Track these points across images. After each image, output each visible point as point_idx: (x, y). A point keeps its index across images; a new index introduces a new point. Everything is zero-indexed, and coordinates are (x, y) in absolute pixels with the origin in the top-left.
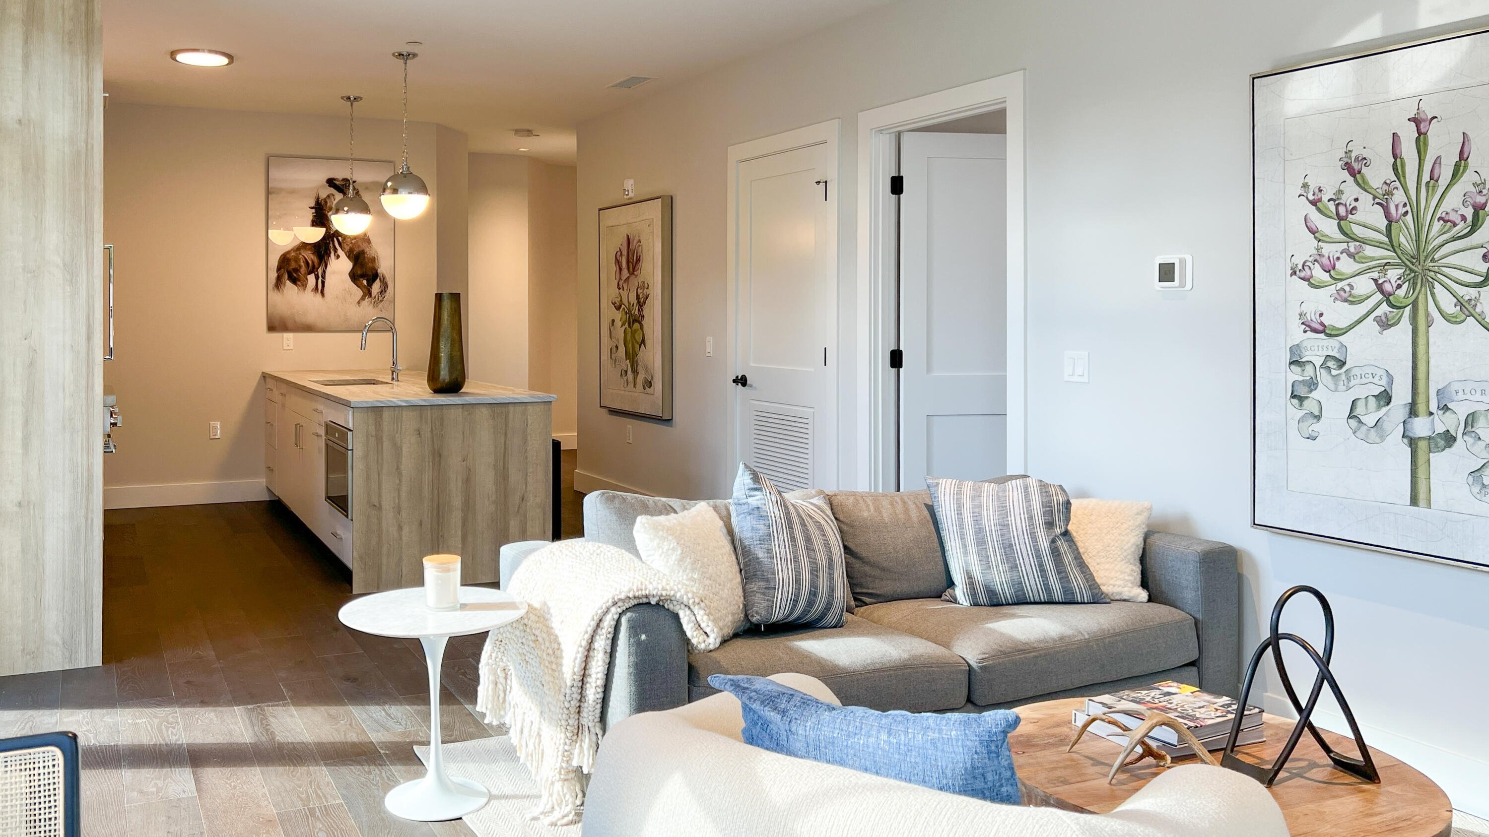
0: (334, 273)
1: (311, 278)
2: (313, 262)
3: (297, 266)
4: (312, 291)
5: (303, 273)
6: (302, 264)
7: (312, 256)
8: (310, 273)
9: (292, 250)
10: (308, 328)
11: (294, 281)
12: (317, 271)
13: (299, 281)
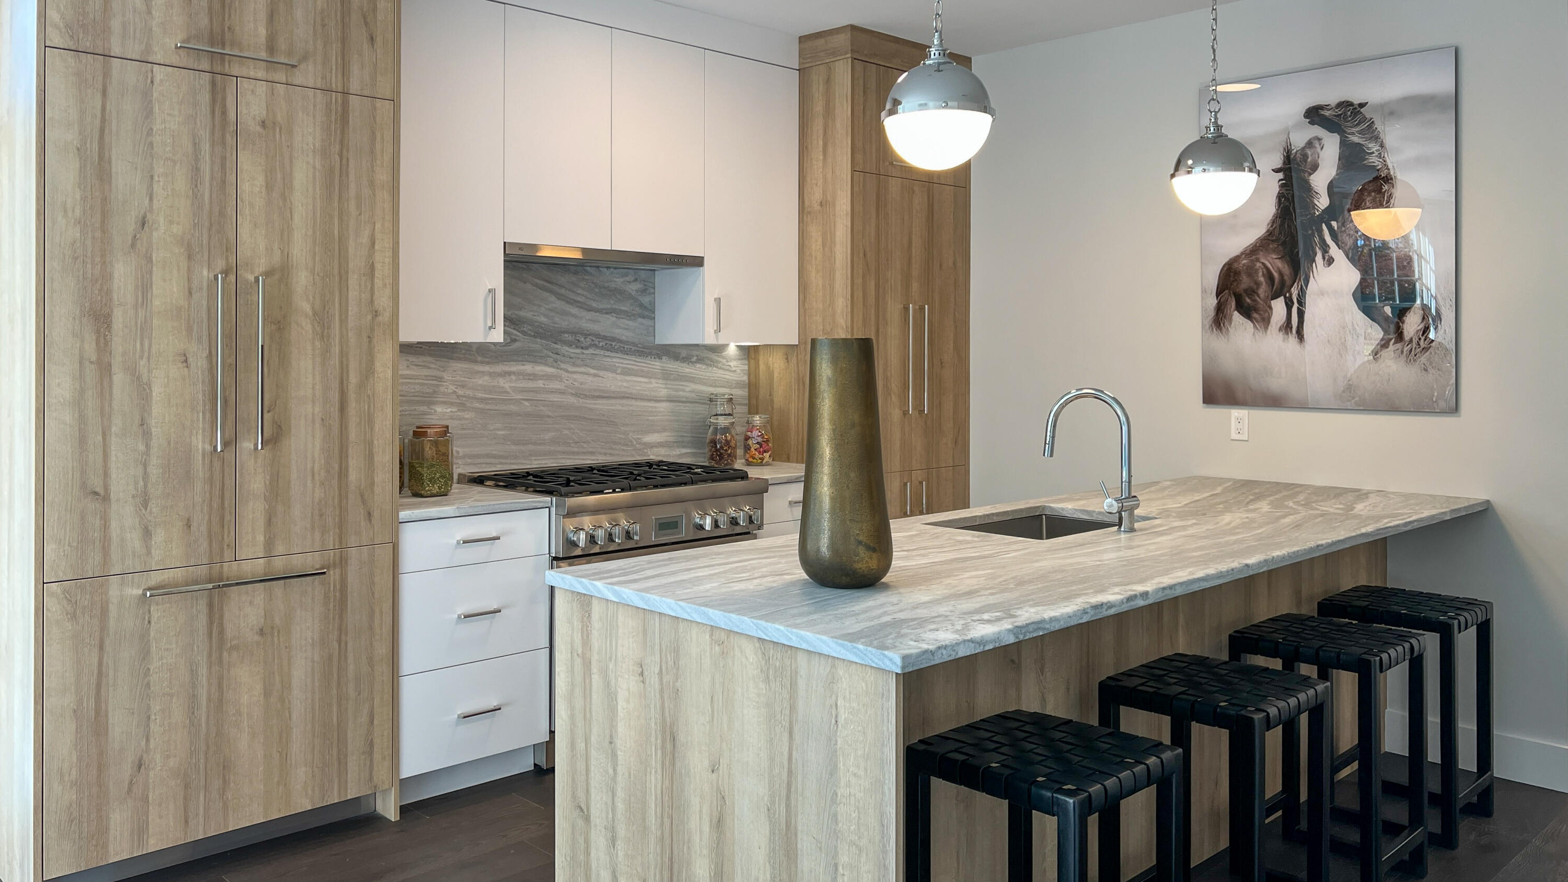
0: (1322, 293)
1: (1279, 307)
2: (1281, 274)
3: (1252, 284)
4: (1280, 329)
5: (1262, 296)
6: (1262, 279)
7: (1279, 263)
8: (1275, 297)
9: (1242, 253)
10: (1273, 401)
11: (1247, 312)
12: (1289, 291)
13: (1256, 310)
